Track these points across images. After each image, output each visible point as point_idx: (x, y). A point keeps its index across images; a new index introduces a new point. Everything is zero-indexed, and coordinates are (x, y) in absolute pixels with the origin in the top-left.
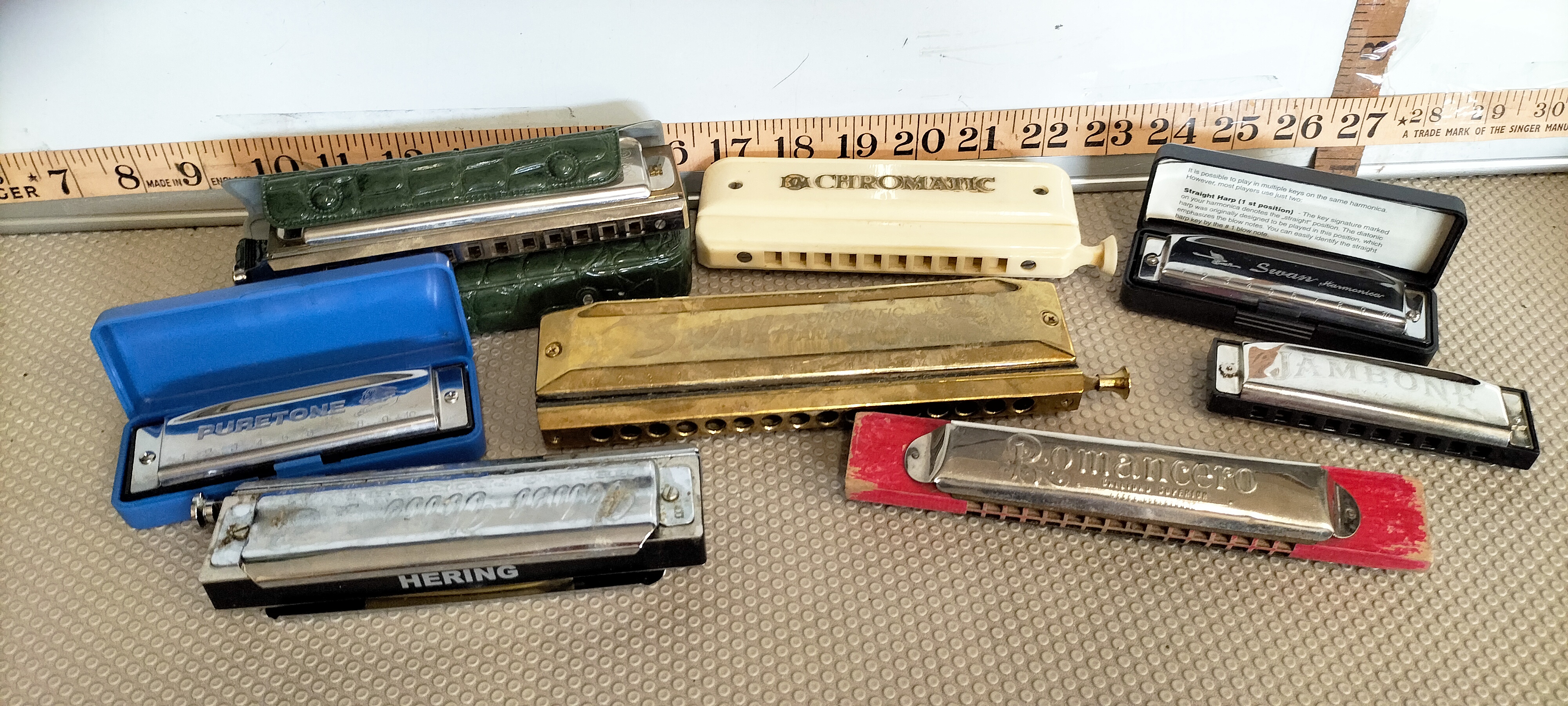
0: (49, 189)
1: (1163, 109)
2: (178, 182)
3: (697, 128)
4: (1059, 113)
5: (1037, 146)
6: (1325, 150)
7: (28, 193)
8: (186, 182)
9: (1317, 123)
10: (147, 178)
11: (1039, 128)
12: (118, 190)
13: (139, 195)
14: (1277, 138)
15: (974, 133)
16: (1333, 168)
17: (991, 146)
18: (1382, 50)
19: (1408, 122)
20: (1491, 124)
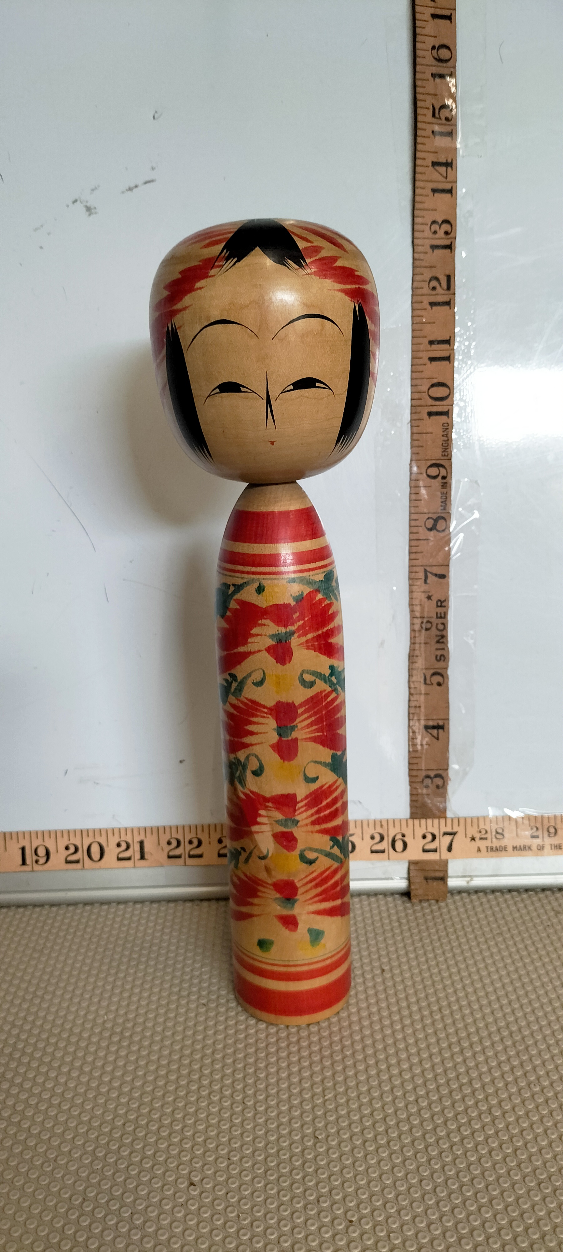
4: (194, 829)
5: (179, 857)
6: (415, 863)
9: (402, 840)
11: (179, 842)
14: (373, 852)
15: (128, 847)
16: (426, 879)
17: (142, 857)
18: (439, 781)
19: (477, 839)
20: (548, 841)
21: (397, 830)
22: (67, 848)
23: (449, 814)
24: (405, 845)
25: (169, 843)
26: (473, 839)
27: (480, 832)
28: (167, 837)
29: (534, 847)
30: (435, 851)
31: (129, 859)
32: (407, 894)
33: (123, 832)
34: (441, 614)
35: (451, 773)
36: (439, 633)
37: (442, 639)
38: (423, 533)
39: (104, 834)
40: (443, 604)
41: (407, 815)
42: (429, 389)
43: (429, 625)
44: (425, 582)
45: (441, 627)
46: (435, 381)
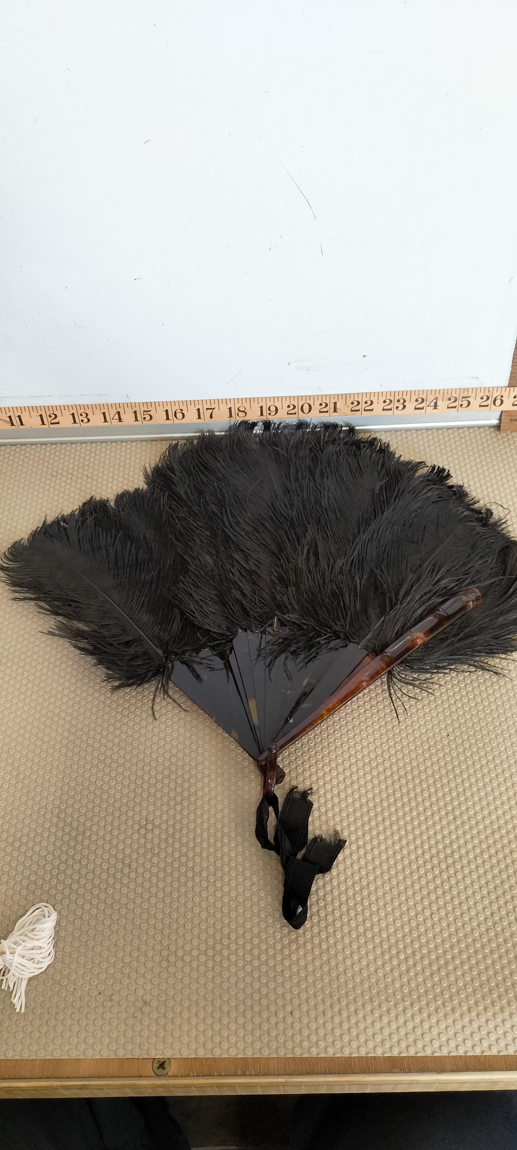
1: (421, 393)
3: (189, 403)
4: (368, 395)
5: (358, 410)
6: (506, 412)
9: (501, 399)
11: (359, 403)
14: (480, 406)
15: (327, 405)
16: (511, 420)
17: (335, 411)
21: (499, 393)
22: (289, 407)
24: (502, 402)
25: (352, 403)
28: (352, 400)
31: (327, 412)
32: (498, 427)
33: (324, 397)
39: (312, 398)
41: (507, 385)
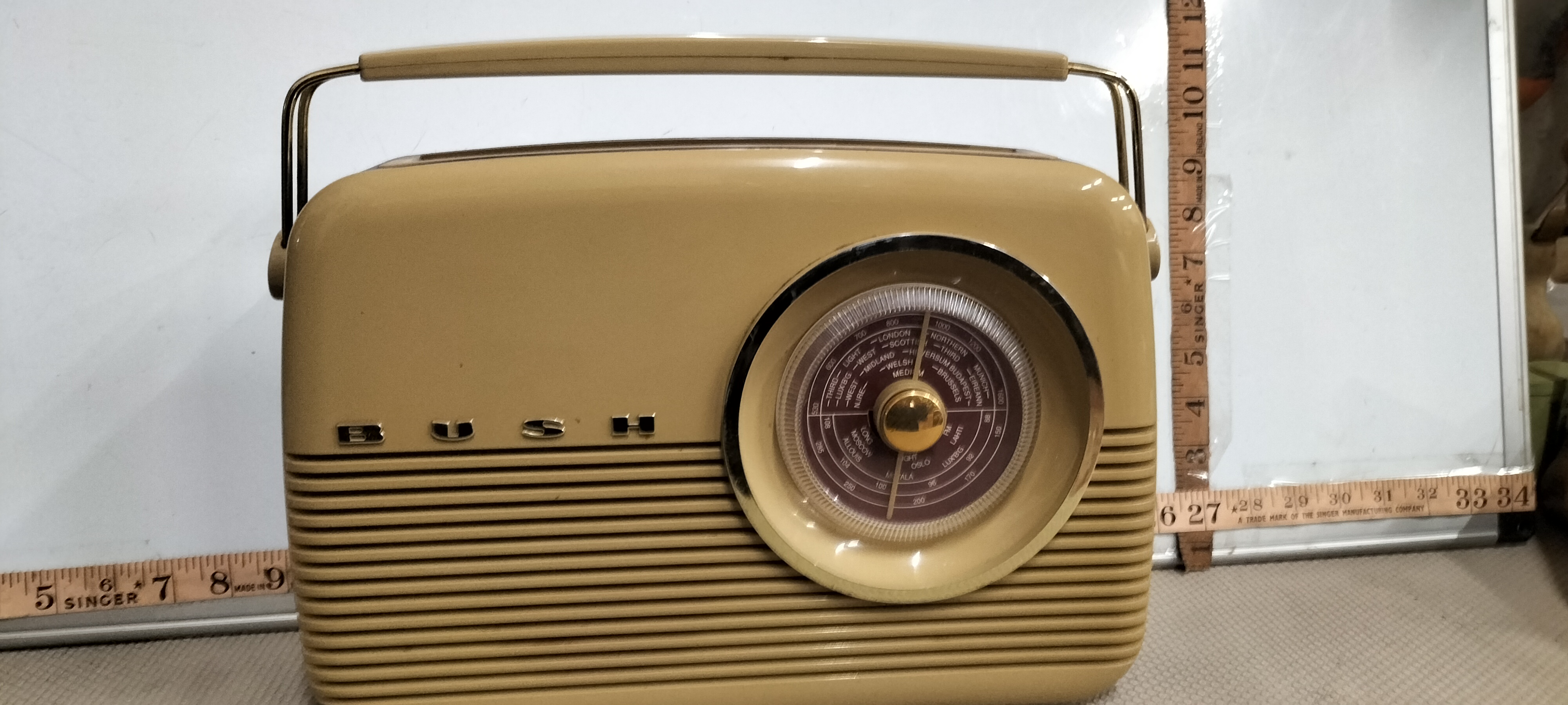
0: (149, 594)
2: (262, 586)
6: (1183, 535)
7: (130, 599)
8: (269, 586)
9: (1171, 513)
10: (236, 583)
12: (208, 594)
13: (225, 599)
16: (1194, 549)
18: (1201, 455)
19: (1238, 511)
20: (1302, 511)
21: (1165, 504)
23: (1212, 489)
24: (1174, 519)
26: (1234, 510)
27: (1240, 503)
29: (1289, 517)
30: (1201, 521)
32: (1176, 565)
34: (1199, 298)
35: (1212, 448)
36: (1199, 316)
37: (1201, 320)
38: (1182, 222)
40: (1201, 288)
42: (1184, 93)
43: (1188, 308)
44: (1185, 267)
45: (1199, 309)
46: (1189, 86)
